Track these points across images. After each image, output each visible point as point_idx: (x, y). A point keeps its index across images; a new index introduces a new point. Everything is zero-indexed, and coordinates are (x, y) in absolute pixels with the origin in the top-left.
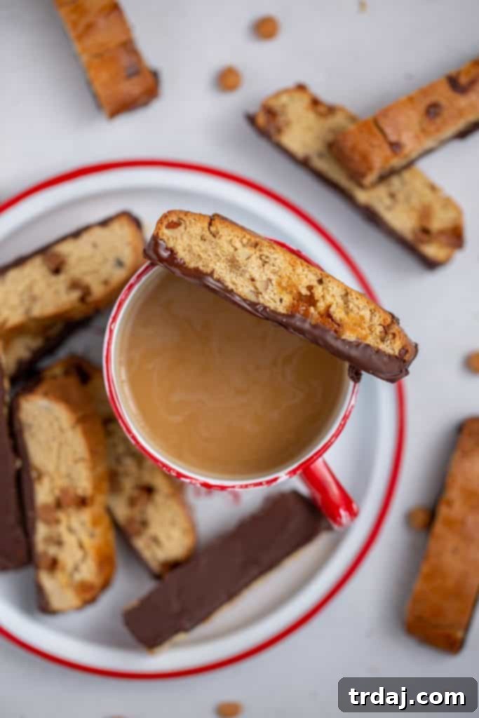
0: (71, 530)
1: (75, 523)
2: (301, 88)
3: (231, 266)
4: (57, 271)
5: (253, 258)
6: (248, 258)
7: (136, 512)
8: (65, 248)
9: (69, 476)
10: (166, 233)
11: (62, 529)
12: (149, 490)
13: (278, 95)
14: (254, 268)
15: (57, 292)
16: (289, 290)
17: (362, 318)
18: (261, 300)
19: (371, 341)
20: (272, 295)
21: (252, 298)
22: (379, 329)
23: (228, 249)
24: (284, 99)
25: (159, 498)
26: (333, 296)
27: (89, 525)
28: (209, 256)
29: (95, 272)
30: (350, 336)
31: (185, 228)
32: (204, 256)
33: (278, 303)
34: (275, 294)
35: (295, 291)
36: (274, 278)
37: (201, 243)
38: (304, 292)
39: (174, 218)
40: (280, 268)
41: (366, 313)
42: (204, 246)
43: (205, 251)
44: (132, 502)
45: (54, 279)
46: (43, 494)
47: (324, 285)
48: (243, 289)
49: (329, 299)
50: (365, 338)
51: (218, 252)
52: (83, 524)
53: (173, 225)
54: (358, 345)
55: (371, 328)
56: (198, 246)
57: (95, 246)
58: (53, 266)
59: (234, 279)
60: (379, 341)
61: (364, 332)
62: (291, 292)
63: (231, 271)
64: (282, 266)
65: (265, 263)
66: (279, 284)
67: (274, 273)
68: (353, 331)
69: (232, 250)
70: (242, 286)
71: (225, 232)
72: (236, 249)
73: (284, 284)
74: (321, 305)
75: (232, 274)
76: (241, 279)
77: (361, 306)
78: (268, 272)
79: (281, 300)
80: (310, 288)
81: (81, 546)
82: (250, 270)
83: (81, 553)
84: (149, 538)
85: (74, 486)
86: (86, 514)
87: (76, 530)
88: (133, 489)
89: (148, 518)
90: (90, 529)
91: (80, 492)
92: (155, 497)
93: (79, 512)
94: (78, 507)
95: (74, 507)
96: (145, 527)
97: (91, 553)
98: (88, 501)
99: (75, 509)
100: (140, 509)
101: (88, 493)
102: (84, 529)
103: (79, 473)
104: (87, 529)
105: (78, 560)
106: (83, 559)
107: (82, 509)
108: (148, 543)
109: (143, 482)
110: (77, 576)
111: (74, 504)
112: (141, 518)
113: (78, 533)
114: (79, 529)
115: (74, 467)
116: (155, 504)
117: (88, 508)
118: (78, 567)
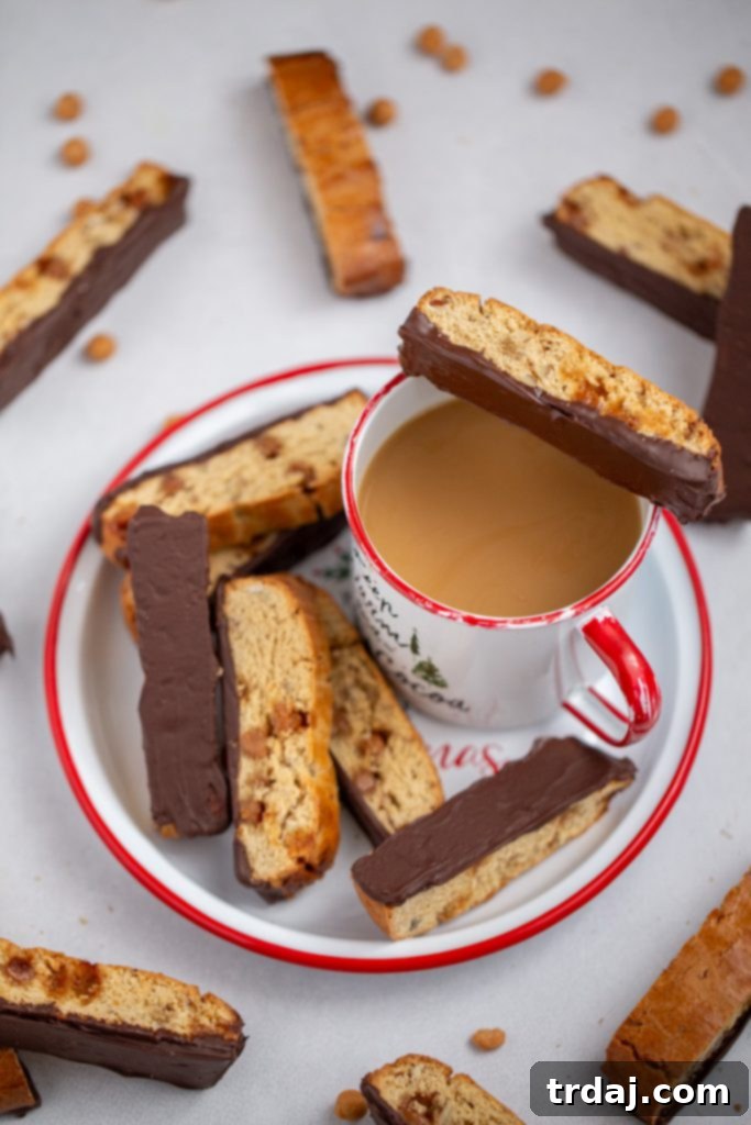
0: (284, 762)
1: (291, 754)
2: (604, 179)
3: (504, 348)
4: (272, 454)
5: (532, 341)
6: (527, 341)
7: (367, 762)
8: (281, 432)
9: (285, 685)
10: (428, 308)
11: (274, 761)
12: (383, 735)
13: (577, 188)
14: (533, 351)
15: (273, 477)
16: (575, 377)
17: (662, 413)
18: (540, 385)
19: (674, 437)
20: (553, 382)
21: (529, 382)
22: (683, 426)
23: (503, 331)
24: (588, 190)
25: (396, 743)
26: (627, 390)
27: (309, 753)
28: (479, 336)
29: (323, 452)
30: (647, 431)
31: (452, 308)
32: (472, 336)
33: (561, 391)
34: (556, 381)
35: (581, 379)
36: (557, 365)
37: (469, 323)
38: (593, 381)
39: (439, 297)
40: (564, 352)
41: (668, 409)
42: (471, 326)
43: (475, 331)
44: (362, 750)
45: (269, 463)
46: (250, 717)
47: (618, 378)
48: (520, 373)
49: (622, 392)
50: (666, 433)
51: (490, 332)
52: (301, 751)
53: (436, 303)
54: (657, 441)
55: (673, 425)
56: (465, 326)
57: (320, 427)
58: (268, 452)
59: (508, 362)
60: (682, 438)
61: (665, 427)
62: (577, 380)
63: (504, 353)
64: (568, 351)
65: (547, 349)
66: (563, 371)
67: (559, 359)
68: (652, 425)
69: (506, 331)
70: (518, 370)
71: (500, 314)
72: (511, 330)
73: (568, 370)
74: (613, 397)
75: (505, 357)
76: (518, 363)
77: (661, 401)
78: (550, 359)
79: (564, 388)
80: (599, 380)
81: (297, 782)
82: (528, 353)
83: (297, 792)
84: (384, 795)
85: (292, 698)
86: (306, 739)
87: (292, 761)
88: (364, 732)
89: (382, 770)
90: (310, 760)
91: (299, 706)
92: (391, 741)
93: (295, 736)
94: (296, 730)
95: (290, 730)
96: (378, 782)
97: (310, 791)
98: (309, 719)
99: (292, 734)
100: (372, 758)
101: (310, 707)
102: (301, 760)
103: (299, 678)
104: (306, 759)
105: (294, 801)
106: (300, 800)
107: (300, 733)
108: (382, 802)
109: (376, 725)
110: (291, 824)
111: (290, 726)
112: (374, 769)
113: (295, 765)
114: (296, 760)
115: (292, 671)
116: (391, 750)
117: (309, 731)
118: (293, 810)
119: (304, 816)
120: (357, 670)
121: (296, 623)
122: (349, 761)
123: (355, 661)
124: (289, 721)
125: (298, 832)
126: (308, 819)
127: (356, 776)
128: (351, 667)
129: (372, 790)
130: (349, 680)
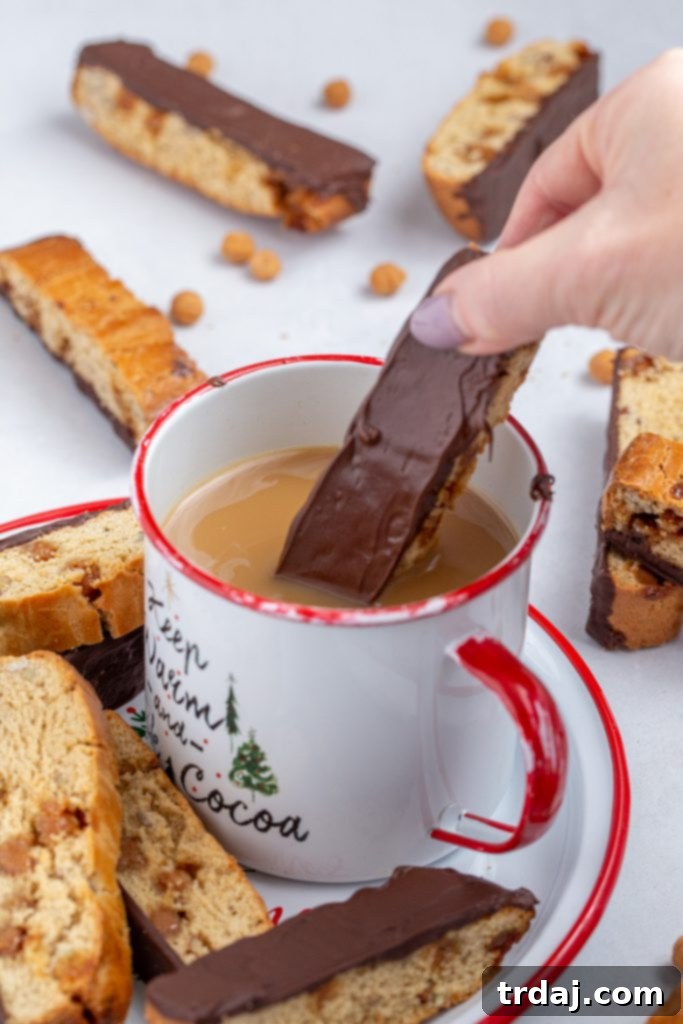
0: (54, 875)
1: (64, 863)
4: (45, 558)
7: (168, 899)
8: (57, 537)
9: (56, 777)
11: (40, 875)
12: (191, 869)
15: (44, 575)
25: (208, 875)
27: (89, 860)
29: (109, 550)
44: (161, 885)
45: (39, 565)
46: (9, 824)
52: (78, 859)
81: (72, 897)
83: (72, 907)
84: (193, 937)
85: (65, 793)
86: (84, 842)
87: (65, 873)
88: (164, 863)
89: (188, 907)
90: (90, 870)
91: (75, 801)
92: (201, 874)
93: (70, 839)
94: (70, 833)
95: (63, 833)
96: (184, 922)
97: (90, 905)
98: (88, 819)
99: (64, 838)
100: (176, 894)
101: (88, 802)
102: (77, 869)
103: (75, 766)
104: (84, 868)
105: (67, 921)
106: (76, 918)
107: (76, 836)
108: (190, 944)
109: (181, 858)
110: (63, 949)
111: (63, 828)
112: (178, 906)
113: (69, 877)
114: (70, 870)
115: (65, 760)
116: (201, 885)
117: (89, 830)
118: (66, 932)
119: (80, 937)
120: (154, 795)
121: (72, 700)
122: (146, 898)
123: (151, 784)
124: (63, 821)
125: (72, 958)
126: (86, 939)
127: (154, 914)
128: (145, 791)
129: (177, 932)
130: (143, 803)
